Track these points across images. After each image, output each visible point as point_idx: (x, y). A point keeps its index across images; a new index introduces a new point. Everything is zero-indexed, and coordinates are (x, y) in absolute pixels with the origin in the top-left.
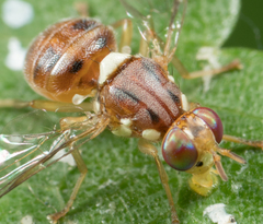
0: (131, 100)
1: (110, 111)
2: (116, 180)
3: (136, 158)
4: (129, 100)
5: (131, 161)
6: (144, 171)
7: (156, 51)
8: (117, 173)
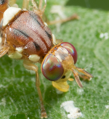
0: (24, 36)
1: (9, 43)
2: (5, 85)
3: (17, 72)
4: (22, 37)
5: (14, 73)
6: (22, 80)
7: (35, 8)
8: (5, 81)
